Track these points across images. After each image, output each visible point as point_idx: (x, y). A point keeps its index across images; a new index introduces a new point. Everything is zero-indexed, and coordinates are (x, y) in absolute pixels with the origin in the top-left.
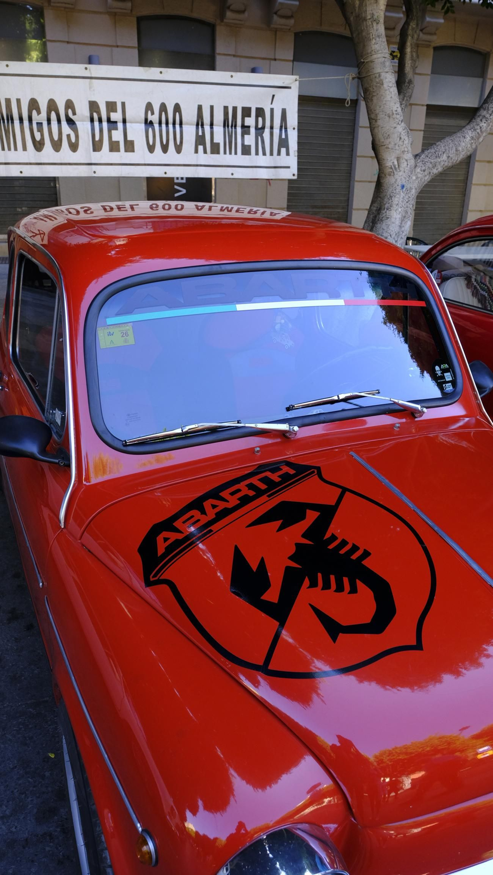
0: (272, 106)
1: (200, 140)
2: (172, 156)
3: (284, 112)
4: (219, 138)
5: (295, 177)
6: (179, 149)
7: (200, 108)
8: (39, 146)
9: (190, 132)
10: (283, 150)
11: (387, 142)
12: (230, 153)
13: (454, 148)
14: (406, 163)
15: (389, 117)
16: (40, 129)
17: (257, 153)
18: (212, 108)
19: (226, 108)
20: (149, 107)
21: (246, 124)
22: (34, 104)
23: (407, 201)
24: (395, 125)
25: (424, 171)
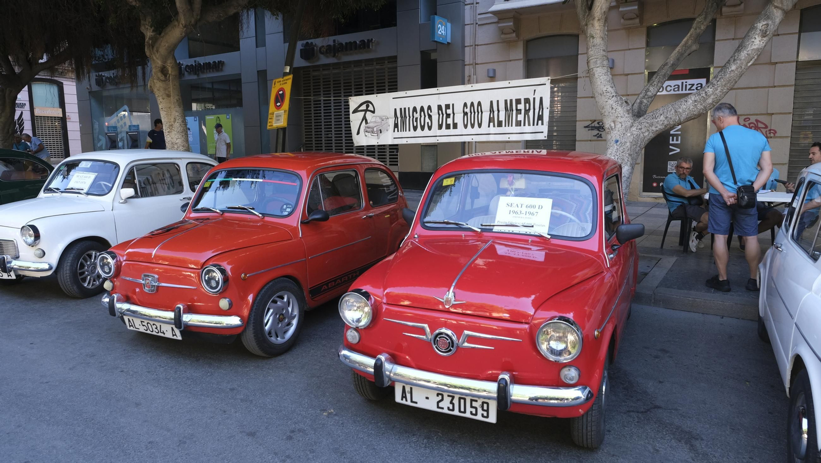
0: (534, 97)
1: (491, 120)
2: (476, 130)
3: (541, 98)
4: (502, 118)
5: (546, 138)
6: (480, 125)
7: (491, 102)
8: (415, 129)
9: (486, 116)
10: (540, 122)
11: (603, 111)
12: (509, 126)
13: (673, 110)
14: (620, 124)
15: (601, 95)
16: (416, 121)
17: (524, 125)
18: (498, 101)
19: (506, 101)
20: (465, 105)
21: (518, 109)
22: (415, 109)
23: (622, 151)
24: (606, 100)
25: (640, 129)
